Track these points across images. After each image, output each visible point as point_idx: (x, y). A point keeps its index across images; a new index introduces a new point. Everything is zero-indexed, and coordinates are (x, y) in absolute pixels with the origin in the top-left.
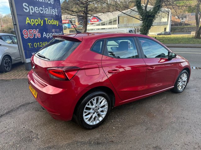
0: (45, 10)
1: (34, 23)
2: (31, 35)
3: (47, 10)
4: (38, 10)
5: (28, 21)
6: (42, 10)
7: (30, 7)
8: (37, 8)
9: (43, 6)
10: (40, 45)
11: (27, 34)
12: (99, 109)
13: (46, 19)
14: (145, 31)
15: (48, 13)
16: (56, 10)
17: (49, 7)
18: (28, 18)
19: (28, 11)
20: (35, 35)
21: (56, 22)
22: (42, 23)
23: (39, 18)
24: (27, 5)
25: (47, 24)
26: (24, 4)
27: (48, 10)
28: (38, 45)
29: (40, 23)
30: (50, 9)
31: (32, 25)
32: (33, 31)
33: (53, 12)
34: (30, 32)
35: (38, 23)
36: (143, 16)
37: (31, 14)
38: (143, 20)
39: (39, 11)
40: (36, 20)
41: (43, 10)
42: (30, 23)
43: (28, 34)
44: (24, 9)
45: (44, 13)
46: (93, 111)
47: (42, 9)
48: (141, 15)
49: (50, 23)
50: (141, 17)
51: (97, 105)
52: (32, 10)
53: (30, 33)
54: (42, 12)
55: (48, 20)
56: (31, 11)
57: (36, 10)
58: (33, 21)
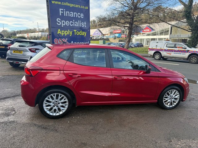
0: (75, 24)
1: (64, 34)
3: (76, 23)
5: (59, 32)
6: (71, 24)
7: (62, 21)
8: (68, 22)
9: (74, 20)
11: (57, 42)
12: (59, 104)
13: (75, 31)
14: (193, 43)
15: (77, 26)
16: (85, 23)
17: (79, 21)
18: (59, 30)
19: (60, 24)
21: (84, 33)
22: (71, 34)
23: (69, 30)
24: (60, 20)
25: (75, 34)
26: (58, 19)
29: (69, 34)
30: (80, 22)
31: (62, 35)
33: (81, 25)
35: (67, 34)
36: (193, 26)
37: (62, 26)
38: (192, 30)
39: (69, 24)
40: (66, 31)
41: (73, 24)
42: (61, 34)
43: (58, 42)
44: (57, 23)
45: (74, 26)
46: (53, 105)
47: (72, 22)
48: (190, 25)
49: (78, 33)
50: (191, 28)
51: (57, 100)
52: (64, 23)
53: (60, 41)
54: (72, 25)
55: (76, 32)
56: (62, 24)
57: (66, 23)
58: (63, 32)
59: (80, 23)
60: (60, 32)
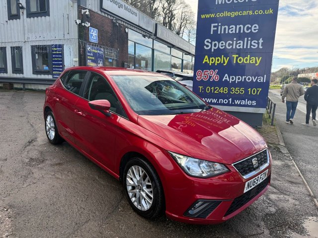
0: (236, 44)
1: (213, 62)
2: (205, 77)
3: (240, 43)
4: (224, 44)
5: (206, 59)
6: (230, 45)
7: (213, 43)
8: (224, 42)
9: (235, 39)
10: (215, 90)
11: (201, 76)
13: (235, 56)
15: (241, 47)
16: (261, 41)
18: (206, 57)
19: (209, 48)
20: (210, 77)
21: (254, 60)
22: (226, 62)
23: (223, 56)
24: (210, 41)
25: (235, 62)
26: (206, 40)
27: (242, 42)
28: (211, 90)
29: (222, 62)
30: (248, 40)
31: (210, 64)
32: (209, 72)
33: (251, 45)
34: (206, 73)
35: (219, 62)
37: (213, 51)
39: (225, 46)
40: (217, 58)
41: (232, 45)
43: (203, 75)
44: (205, 47)
45: (234, 48)
47: (231, 43)
49: (240, 60)
52: (215, 46)
54: (231, 47)
55: (237, 58)
56: (213, 47)
57: (220, 45)
58: (212, 60)
59: (249, 42)
60: (208, 61)
